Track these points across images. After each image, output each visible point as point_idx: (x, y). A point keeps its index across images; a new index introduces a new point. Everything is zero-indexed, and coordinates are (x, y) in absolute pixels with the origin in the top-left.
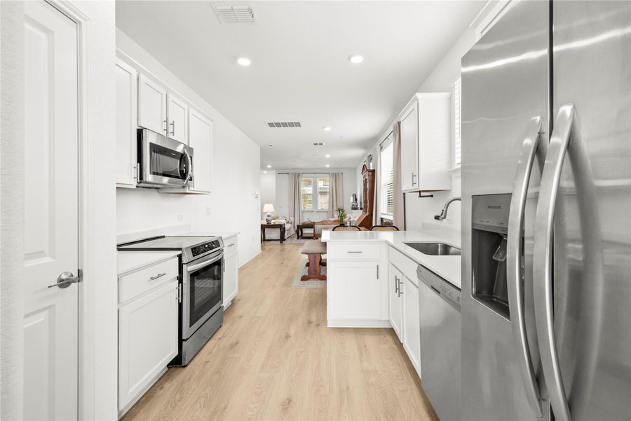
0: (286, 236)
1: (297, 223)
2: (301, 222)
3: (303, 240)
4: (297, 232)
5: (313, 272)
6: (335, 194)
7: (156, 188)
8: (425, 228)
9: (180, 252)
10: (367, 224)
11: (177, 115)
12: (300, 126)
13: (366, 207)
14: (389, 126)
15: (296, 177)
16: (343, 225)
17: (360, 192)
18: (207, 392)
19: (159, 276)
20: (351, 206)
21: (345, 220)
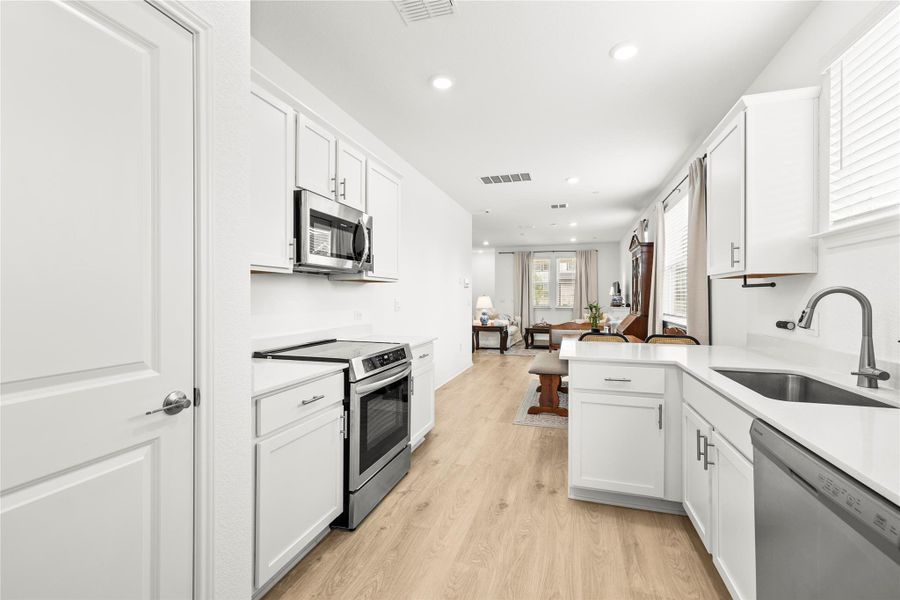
0: (509, 344)
1: (525, 326)
2: (532, 323)
3: (535, 351)
4: (526, 339)
5: (548, 403)
6: (584, 283)
7: (325, 274)
8: (752, 343)
9: (346, 365)
10: (638, 331)
11: (350, 171)
12: (529, 179)
13: (636, 302)
14: (681, 168)
15: (524, 257)
16: (596, 332)
17: (626, 279)
18: (378, 578)
19: (315, 399)
20: (610, 301)
21: (601, 322)
